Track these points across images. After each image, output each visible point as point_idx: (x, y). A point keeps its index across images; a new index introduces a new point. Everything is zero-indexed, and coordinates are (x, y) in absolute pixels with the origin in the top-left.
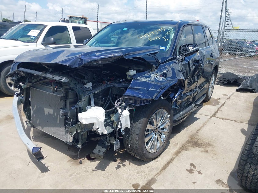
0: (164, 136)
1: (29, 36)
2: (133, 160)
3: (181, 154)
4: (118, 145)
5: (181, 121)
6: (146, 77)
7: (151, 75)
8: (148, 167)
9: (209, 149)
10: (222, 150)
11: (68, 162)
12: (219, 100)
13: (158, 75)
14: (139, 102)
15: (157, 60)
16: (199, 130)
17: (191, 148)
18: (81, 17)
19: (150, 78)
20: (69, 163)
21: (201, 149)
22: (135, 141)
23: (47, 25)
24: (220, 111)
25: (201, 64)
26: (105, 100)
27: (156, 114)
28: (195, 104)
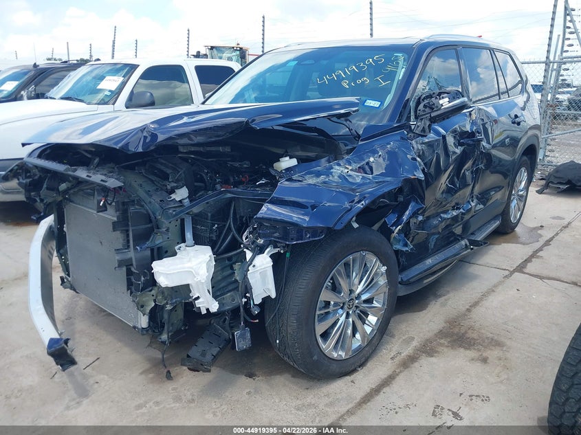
0: (372, 319)
1: (101, 90)
2: (293, 376)
3: (416, 364)
4: (244, 339)
5: (425, 281)
6: (318, 174)
7: (332, 168)
8: (327, 395)
9: (493, 354)
10: (528, 357)
11: (141, 374)
12: (539, 232)
13: (350, 168)
14: (293, 234)
15: (353, 131)
16: (476, 304)
17: (446, 350)
18: (233, 48)
19: (328, 176)
20: (143, 376)
21: (471, 353)
22: (290, 331)
23: (139, 66)
24: (538, 257)
25: (481, 140)
26: (220, 229)
27: (347, 265)
28: (469, 240)
